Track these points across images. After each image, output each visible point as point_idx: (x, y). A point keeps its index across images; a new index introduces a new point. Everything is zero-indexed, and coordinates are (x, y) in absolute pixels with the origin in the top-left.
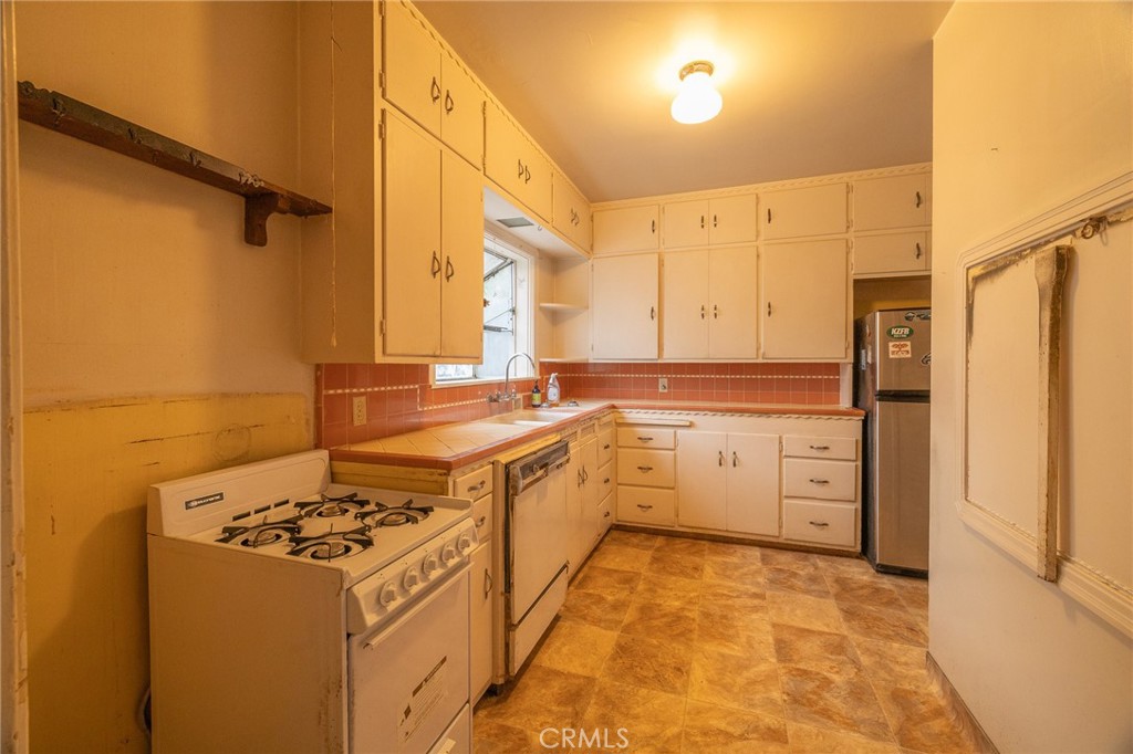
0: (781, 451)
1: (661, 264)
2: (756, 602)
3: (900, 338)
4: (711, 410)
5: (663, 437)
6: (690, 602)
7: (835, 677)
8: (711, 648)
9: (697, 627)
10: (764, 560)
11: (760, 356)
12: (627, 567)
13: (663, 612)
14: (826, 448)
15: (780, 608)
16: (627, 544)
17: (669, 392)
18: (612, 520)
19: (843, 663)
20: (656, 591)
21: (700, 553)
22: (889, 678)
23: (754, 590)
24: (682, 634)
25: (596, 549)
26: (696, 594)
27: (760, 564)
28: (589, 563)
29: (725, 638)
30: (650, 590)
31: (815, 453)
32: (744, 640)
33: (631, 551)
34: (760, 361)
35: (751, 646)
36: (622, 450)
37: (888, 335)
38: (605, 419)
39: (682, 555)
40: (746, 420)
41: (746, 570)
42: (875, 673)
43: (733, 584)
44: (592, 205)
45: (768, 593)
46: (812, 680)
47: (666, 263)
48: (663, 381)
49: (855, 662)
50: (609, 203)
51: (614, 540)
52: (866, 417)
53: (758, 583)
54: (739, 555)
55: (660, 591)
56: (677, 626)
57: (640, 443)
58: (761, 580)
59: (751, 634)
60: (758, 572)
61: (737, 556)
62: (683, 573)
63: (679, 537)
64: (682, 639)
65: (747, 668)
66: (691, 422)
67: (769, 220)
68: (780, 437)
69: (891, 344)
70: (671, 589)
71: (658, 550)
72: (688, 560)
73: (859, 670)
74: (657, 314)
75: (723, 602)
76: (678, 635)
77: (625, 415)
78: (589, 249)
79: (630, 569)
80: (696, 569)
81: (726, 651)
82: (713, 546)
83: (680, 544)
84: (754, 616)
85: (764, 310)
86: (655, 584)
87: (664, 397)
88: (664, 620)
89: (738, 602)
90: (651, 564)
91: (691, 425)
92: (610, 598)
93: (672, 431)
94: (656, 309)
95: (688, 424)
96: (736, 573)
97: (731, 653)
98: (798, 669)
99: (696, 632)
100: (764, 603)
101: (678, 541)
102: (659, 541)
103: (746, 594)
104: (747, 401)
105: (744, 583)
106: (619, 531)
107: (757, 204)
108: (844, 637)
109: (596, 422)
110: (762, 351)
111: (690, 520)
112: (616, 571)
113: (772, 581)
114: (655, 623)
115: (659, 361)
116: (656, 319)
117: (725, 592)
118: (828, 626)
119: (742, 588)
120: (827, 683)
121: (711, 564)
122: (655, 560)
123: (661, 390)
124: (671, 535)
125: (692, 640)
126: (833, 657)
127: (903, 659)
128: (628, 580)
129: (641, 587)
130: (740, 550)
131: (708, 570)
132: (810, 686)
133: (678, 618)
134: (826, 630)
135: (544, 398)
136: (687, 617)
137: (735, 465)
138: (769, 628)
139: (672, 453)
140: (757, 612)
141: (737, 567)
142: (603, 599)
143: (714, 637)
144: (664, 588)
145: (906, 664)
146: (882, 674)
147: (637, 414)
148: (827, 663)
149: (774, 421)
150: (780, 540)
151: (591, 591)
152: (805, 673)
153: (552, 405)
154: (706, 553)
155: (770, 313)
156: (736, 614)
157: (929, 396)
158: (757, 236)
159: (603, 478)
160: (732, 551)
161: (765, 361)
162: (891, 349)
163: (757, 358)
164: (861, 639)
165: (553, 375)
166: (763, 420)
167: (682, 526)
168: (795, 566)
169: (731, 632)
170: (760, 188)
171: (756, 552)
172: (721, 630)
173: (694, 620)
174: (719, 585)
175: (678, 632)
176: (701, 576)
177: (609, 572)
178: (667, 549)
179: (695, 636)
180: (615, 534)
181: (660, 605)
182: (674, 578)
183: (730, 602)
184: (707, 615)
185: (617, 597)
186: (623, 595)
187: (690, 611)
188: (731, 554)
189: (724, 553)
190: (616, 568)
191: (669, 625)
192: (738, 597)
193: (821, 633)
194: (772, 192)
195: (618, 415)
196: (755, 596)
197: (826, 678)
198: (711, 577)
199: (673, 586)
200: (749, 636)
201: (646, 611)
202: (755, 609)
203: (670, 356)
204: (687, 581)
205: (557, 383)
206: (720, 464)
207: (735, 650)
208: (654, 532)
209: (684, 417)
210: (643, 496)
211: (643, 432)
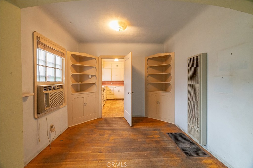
1: (112, 70)
4: (117, 86)
5: (112, 89)
36: (108, 91)
44: (104, 62)
48: (112, 83)
50: (106, 63)
67: (123, 66)
74: (111, 76)
77: (108, 87)
78: (103, 68)
82: (118, 100)
87: (112, 85)
91: (115, 88)
104: (120, 85)
107: (122, 64)
110: (122, 80)
124: (113, 100)
130: (120, 100)
137: (120, 91)
139: (113, 91)
155: (123, 76)
158: (122, 68)
159: (106, 94)
167: (114, 98)
171: (122, 100)
203: (113, 80)
206: (118, 92)
208: (111, 100)
209: (114, 87)
210: (110, 96)
211: (110, 89)
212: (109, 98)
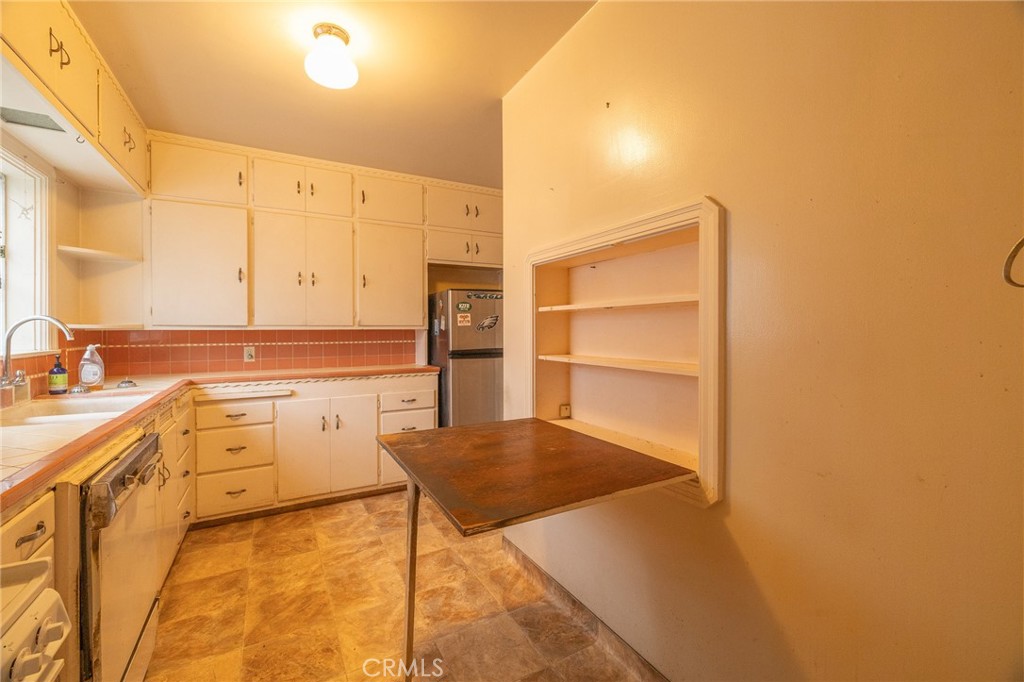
0: (378, 408)
1: (251, 222)
2: (375, 549)
3: (464, 311)
4: (313, 377)
5: (259, 411)
6: (315, 576)
7: (455, 584)
8: (352, 611)
9: (331, 598)
10: (369, 509)
11: (357, 323)
12: (225, 568)
13: (288, 600)
14: (414, 400)
15: (396, 547)
16: (216, 542)
17: (257, 362)
18: (192, 520)
19: (455, 570)
20: (273, 581)
21: (306, 523)
22: (485, 566)
23: (369, 539)
24: (318, 613)
25: (175, 562)
26: (317, 565)
27: (366, 514)
28: (168, 584)
29: (362, 595)
30: (265, 583)
31: (406, 406)
32: (377, 589)
33: (224, 548)
34: (356, 328)
35: (386, 591)
36: (203, 433)
37: (457, 308)
38: (184, 399)
39: (288, 532)
40: (348, 383)
41: (355, 524)
42: (476, 567)
43: (350, 541)
44: (148, 131)
45: (382, 537)
46: (440, 595)
47: (256, 222)
48: (249, 350)
49: (462, 566)
50: (177, 136)
51: (195, 543)
52: (441, 372)
53: (371, 531)
54: (345, 511)
55: (277, 578)
56: (310, 607)
57: (229, 421)
58: (372, 528)
59: (381, 580)
60: (368, 521)
61: (343, 514)
62: (296, 550)
63: (279, 513)
64: (320, 617)
65: (389, 613)
66: (292, 391)
67: (363, 201)
68: (378, 396)
69: (459, 315)
70: (289, 571)
71: (258, 535)
72: (296, 534)
73: (467, 570)
74: (246, 276)
75: (347, 562)
76: (313, 616)
77: (207, 391)
78: (145, 186)
79: (231, 569)
80: (308, 540)
81: (365, 607)
82: (318, 511)
83: (281, 521)
84: (378, 563)
85: (359, 281)
86: (268, 574)
87: (250, 367)
88: (294, 606)
89: (360, 556)
90: (256, 553)
91: (292, 394)
92: (215, 614)
93: (269, 402)
94: (245, 271)
95: (289, 393)
96: (348, 530)
97: (372, 606)
98: (428, 592)
99: (331, 603)
100: (381, 548)
101: (278, 518)
102: (256, 526)
103: (364, 545)
104: (341, 366)
105: (359, 537)
106: (202, 529)
107: (353, 183)
108: (448, 550)
109: (174, 404)
110: (358, 319)
111: (291, 492)
112: (211, 579)
113: (381, 526)
114: (283, 615)
115: (249, 329)
116: (245, 281)
117: (346, 552)
118: (434, 546)
119: (358, 541)
120: (450, 591)
121: (321, 529)
122: (258, 547)
123: (246, 360)
124: (269, 514)
125: (330, 613)
126: (447, 569)
127: (488, 548)
128: (232, 582)
129: (252, 583)
130: (344, 507)
131: (323, 539)
132: (441, 600)
133: (307, 598)
134: (436, 549)
135: (75, 380)
136: (316, 593)
137: (338, 428)
138: (394, 568)
139: (271, 426)
140: (379, 557)
141: (347, 524)
142: (205, 619)
143: (350, 600)
144: (281, 573)
145: (490, 551)
146: (480, 566)
147: (222, 388)
148: (445, 576)
149: (372, 382)
150: (379, 488)
151: (184, 617)
152: (434, 591)
153: (90, 389)
154: (313, 520)
155: (364, 285)
156: (363, 568)
157: (502, 354)
158: (353, 213)
159: (183, 470)
160: (337, 510)
161: (361, 328)
162: (459, 319)
163: (354, 325)
164: (459, 545)
165: (90, 347)
166: (364, 382)
167: (282, 501)
168: (394, 506)
169: (364, 587)
170: (356, 169)
171: (359, 504)
172: (354, 589)
173: (324, 592)
174: (337, 548)
175: (312, 612)
176: (315, 546)
177: (202, 583)
178: (269, 531)
179: (332, 608)
180: (195, 535)
181: (283, 593)
182: (287, 559)
183: (353, 559)
184: (336, 581)
185: (224, 608)
186: (233, 602)
187: (317, 585)
188: (337, 514)
189: (332, 515)
190: (212, 575)
191: (301, 610)
192: (357, 552)
193: (433, 554)
194: (367, 177)
195: (196, 392)
196: (373, 544)
197: (448, 588)
198: (327, 543)
199: (289, 567)
200: (381, 583)
201: (268, 608)
202: (377, 556)
203: (262, 322)
204: (303, 555)
205: (98, 358)
206: (324, 429)
207: (374, 602)
208: (246, 518)
209: (284, 387)
210: (234, 480)
211: (233, 408)
212: (213, 504)
